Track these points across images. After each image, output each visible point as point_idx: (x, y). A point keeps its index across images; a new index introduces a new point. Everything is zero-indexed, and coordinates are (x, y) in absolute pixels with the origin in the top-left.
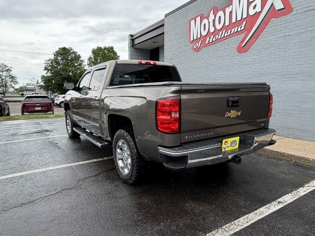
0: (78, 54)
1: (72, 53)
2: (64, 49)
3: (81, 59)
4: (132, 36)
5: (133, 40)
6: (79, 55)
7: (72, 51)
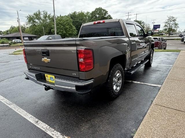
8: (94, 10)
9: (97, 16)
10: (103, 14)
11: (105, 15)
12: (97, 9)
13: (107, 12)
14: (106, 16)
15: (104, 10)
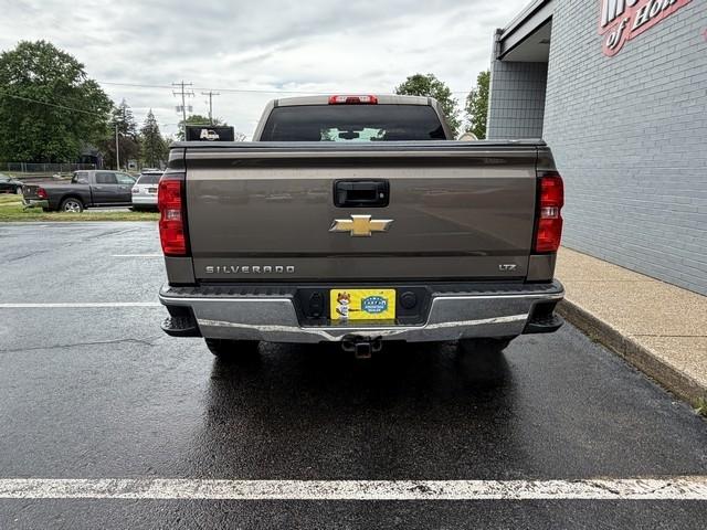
0: (444, 88)
1: (433, 86)
2: (417, 79)
3: (451, 98)
4: (500, 32)
5: (501, 43)
6: (447, 90)
7: (432, 82)
8: (13, 48)
9: (32, 75)
10: (59, 74)
11: (72, 79)
12: (25, 46)
13: (81, 66)
14: (77, 84)
15: (65, 58)
